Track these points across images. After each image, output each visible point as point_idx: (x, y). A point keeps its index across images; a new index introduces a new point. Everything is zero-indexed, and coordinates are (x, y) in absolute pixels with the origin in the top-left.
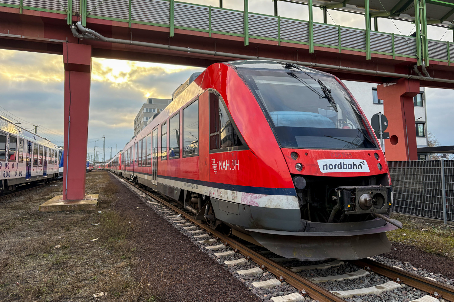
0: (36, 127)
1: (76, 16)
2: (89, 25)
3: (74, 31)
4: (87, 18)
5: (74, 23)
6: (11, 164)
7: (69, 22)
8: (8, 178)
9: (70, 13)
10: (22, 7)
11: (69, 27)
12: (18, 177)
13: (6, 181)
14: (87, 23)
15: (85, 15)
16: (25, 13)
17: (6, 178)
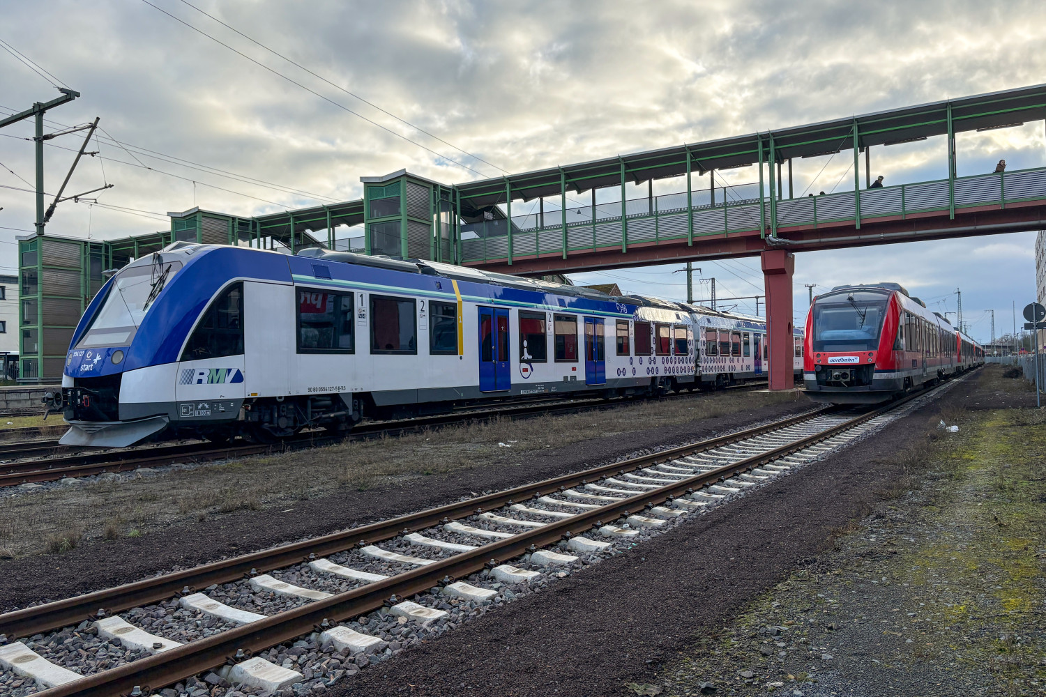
0: (811, 287)
1: (768, 230)
2: (780, 235)
3: (767, 242)
4: (777, 228)
5: (766, 235)
6: (736, 358)
7: (762, 237)
8: (733, 372)
9: (762, 228)
10: (726, 232)
11: (764, 240)
12: (745, 371)
13: (731, 374)
14: (778, 234)
15: (774, 227)
16: (729, 237)
17: (731, 371)
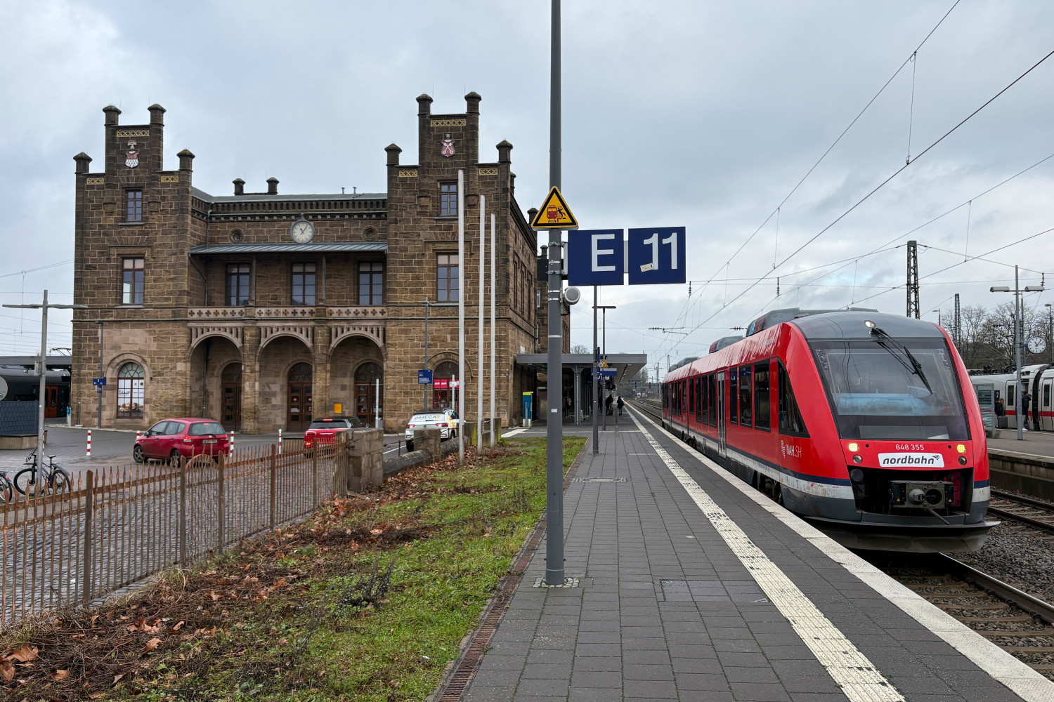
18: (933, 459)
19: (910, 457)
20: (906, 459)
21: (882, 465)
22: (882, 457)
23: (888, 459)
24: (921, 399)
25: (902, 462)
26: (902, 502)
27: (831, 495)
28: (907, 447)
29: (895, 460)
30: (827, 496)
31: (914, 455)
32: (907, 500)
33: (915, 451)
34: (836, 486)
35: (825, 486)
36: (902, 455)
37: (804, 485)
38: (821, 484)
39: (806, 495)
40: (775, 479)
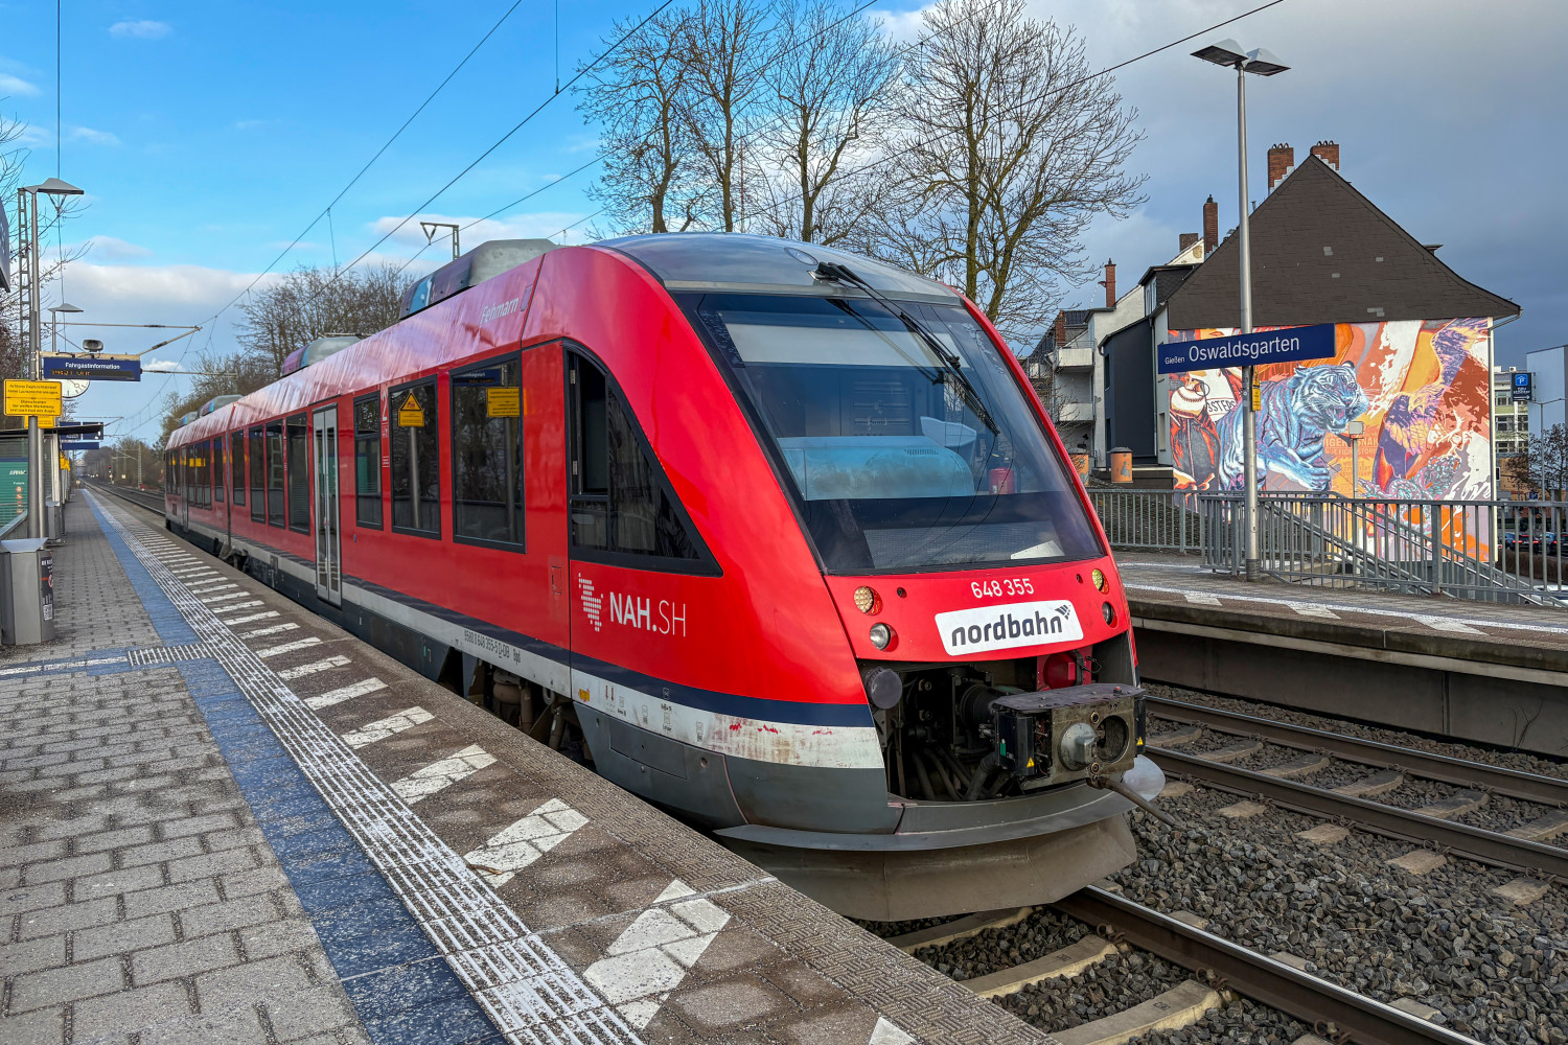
18: (1057, 618)
19: (1009, 616)
20: (1002, 624)
21: (955, 650)
22: (947, 623)
23: (961, 630)
24: (957, 449)
25: (997, 637)
26: (1042, 768)
27: (807, 759)
28: (996, 589)
29: (978, 628)
30: (792, 761)
31: (1021, 611)
32: (1056, 761)
33: (1018, 599)
34: (824, 729)
35: (786, 730)
36: (991, 614)
37: (699, 726)
38: (770, 724)
39: (708, 756)
40: (546, 684)
